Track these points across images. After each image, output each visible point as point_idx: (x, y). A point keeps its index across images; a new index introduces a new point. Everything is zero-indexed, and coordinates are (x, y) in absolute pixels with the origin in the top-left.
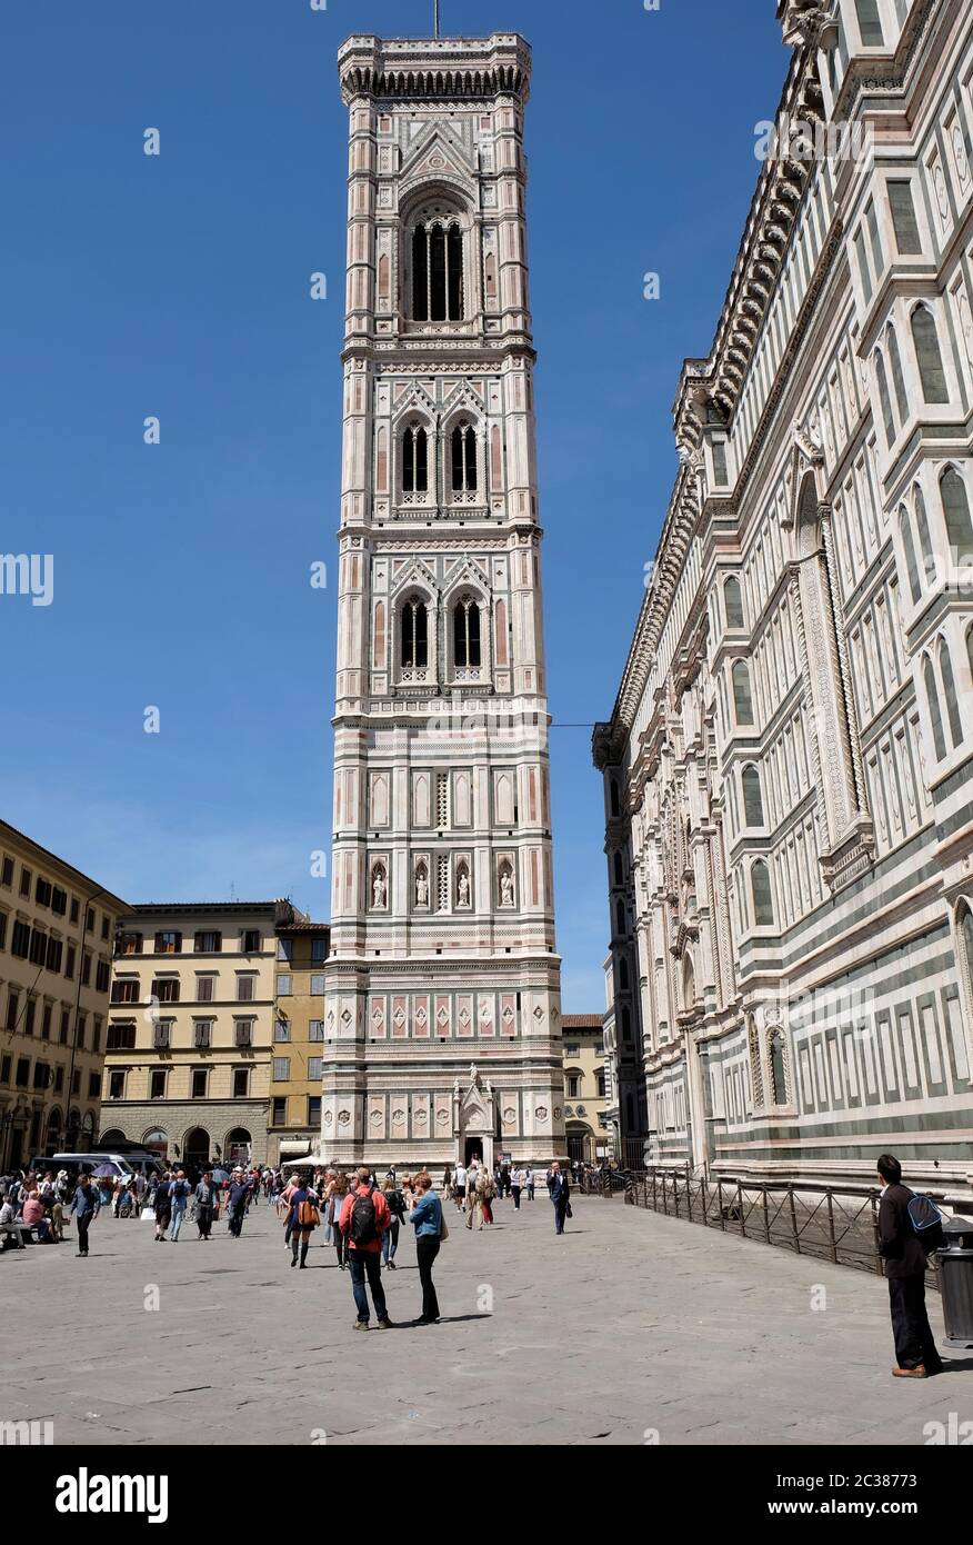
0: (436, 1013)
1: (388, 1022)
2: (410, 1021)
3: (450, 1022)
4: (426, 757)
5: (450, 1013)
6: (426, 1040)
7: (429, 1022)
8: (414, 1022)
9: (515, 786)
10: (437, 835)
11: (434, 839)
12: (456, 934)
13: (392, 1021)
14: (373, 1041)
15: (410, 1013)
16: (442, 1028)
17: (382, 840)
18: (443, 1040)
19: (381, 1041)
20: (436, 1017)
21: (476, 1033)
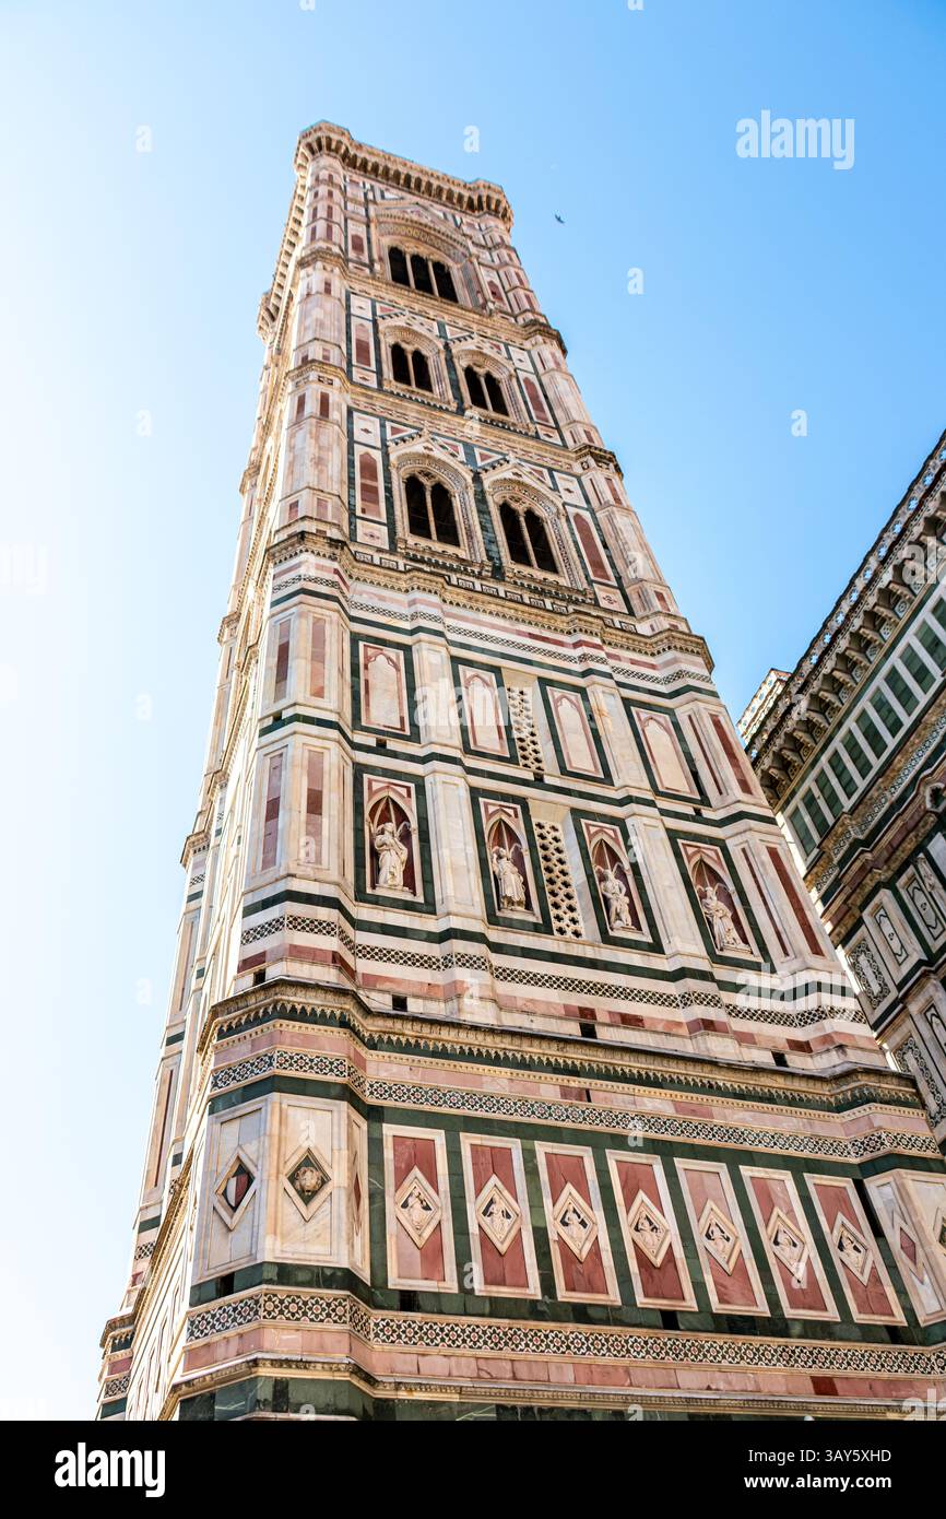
0: (625, 1221)
1: (461, 1230)
2: (541, 1235)
3: (679, 1252)
4: (483, 651)
5: (669, 1221)
6: (610, 1316)
7: (605, 1243)
8: (552, 1236)
9: (682, 739)
10: (531, 777)
11: (525, 783)
12: (626, 994)
13: (473, 1229)
14: (409, 1301)
15: (536, 1205)
16: (659, 1275)
17: (395, 755)
18: (670, 1320)
19: (438, 1303)
20: (627, 1234)
21: (773, 1302)
